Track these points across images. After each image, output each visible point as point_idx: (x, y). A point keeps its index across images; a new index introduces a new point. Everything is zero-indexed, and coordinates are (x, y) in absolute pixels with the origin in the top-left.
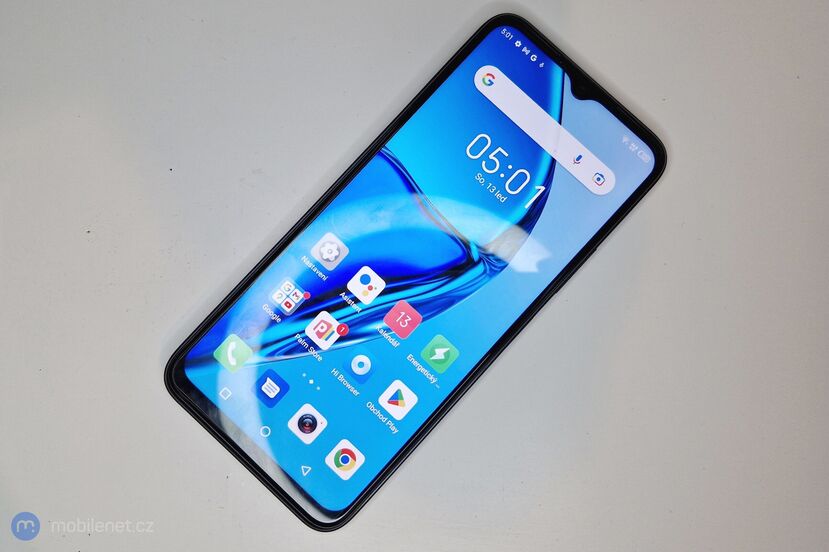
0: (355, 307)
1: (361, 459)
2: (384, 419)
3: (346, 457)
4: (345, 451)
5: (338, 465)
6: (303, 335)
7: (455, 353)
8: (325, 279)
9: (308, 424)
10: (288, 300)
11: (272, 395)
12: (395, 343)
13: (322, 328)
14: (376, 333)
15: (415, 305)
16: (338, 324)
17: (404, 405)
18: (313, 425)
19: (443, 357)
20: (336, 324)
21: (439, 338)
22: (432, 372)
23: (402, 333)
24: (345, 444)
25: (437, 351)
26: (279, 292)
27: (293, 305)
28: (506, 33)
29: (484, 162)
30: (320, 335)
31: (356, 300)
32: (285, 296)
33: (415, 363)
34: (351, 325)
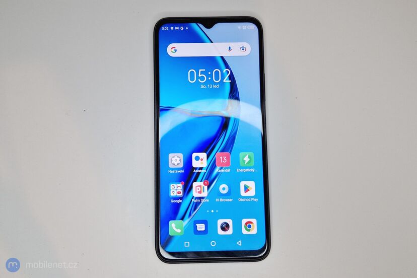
0: (203, 171)
1: (254, 221)
2: (249, 200)
3: (248, 224)
4: (246, 224)
5: (249, 231)
6: (194, 198)
7: (252, 154)
8: (183, 171)
9: (225, 227)
10: (177, 191)
11: (203, 229)
12: (228, 170)
13: (198, 189)
14: (218, 173)
15: (223, 151)
16: (202, 183)
17: (251, 189)
18: (227, 225)
19: (249, 159)
20: (202, 184)
21: (241, 154)
22: (250, 168)
23: (227, 164)
24: (244, 221)
25: (244, 159)
26: (171, 191)
27: (181, 191)
28: (165, 28)
29: (199, 80)
30: (200, 192)
31: (201, 169)
32: (175, 191)
33: (241, 170)
34: (207, 178)
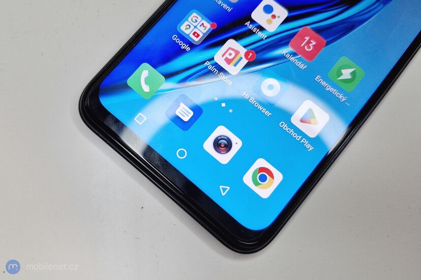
0: (261, 35)
1: (278, 176)
2: (298, 138)
3: (264, 175)
4: (262, 169)
5: (257, 184)
6: (212, 62)
7: (361, 73)
8: (230, 10)
9: (223, 145)
10: (196, 30)
11: (186, 119)
12: (302, 66)
13: (230, 54)
14: (282, 57)
15: (319, 31)
16: (244, 50)
17: (316, 123)
18: (228, 146)
19: (350, 77)
20: (243, 51)
21: (344, 60)
22: (341, 91)
23: (310, 56)
24: (261, 163)
25: (343, 71)
26: (186, 23)
27: (201, 35)
30: (228, 61)
31: (261, 29)
32: (192, 27)
33: (324, 83)
34: (258, 51)
